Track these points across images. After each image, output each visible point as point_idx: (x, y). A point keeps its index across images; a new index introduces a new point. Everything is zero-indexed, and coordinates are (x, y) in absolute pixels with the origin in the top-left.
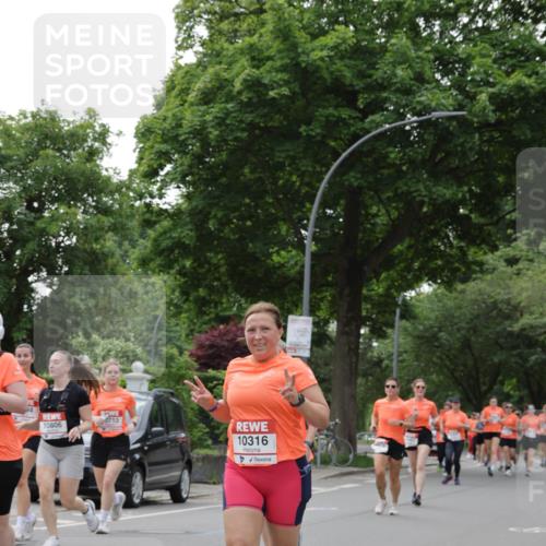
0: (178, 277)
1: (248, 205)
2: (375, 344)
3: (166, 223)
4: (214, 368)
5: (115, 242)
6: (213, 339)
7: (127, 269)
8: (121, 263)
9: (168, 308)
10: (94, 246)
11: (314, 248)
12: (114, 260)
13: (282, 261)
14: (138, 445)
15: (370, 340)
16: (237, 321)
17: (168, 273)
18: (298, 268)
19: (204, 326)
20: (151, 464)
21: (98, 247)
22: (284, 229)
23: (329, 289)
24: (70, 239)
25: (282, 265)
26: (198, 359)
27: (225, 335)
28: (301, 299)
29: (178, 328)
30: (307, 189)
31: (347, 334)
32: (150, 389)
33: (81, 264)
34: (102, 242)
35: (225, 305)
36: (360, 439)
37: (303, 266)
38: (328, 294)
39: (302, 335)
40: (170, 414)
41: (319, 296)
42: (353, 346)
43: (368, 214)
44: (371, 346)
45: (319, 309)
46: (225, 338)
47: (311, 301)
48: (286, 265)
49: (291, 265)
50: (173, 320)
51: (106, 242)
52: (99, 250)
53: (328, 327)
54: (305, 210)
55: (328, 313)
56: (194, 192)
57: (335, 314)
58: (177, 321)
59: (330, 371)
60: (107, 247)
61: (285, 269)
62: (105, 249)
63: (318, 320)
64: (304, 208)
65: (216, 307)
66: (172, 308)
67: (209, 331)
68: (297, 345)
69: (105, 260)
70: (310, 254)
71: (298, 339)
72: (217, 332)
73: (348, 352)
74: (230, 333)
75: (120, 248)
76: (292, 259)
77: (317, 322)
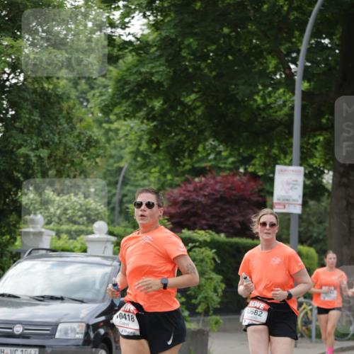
0: (145, 121)
1: (228, 36)
3: (130, 58)
4: (189, 229)
5: (69, 80)
7: (85, 114)
8: (77, 106)
9: (135, 159)
10: (46, 85)
11: (306, 85)
12: (71, 103)
13: (269, 100)
14: (103, 318)
16: (215, 173)
17: (134, 117)
18: (286, 110)
19: (176, 179)
21: (51, 87)
22: (272, 63)
23: (324, 133)
24: (16, 77)
25: (269, 106)
26: (171, 217)
27: (201, 189)
28: (291, 146)
29: (146, 182)
30: (296, 14)
31: (346, 186)
32: (115, 254)
33: (30, 107)
34: (55, 80)
35: (200, 155)
37: (292, 108)
38: (321, 138)
39: (292, 188)
41: (311, 141)
45: (313, 156)
46: (202, 192)
47: (302, 147)
48: (273, 106)
49: (279, 106)
50: (140, 172)
51: (59, 81)
52: (52, 90)
53: (322, 178)
54: (294, 40)
55: (323, 160)
56: (162, 21)
57: (331, 162)
58: (146, 174)
59: (325, 229)
60: (62, 87)
61: (271, 111)
62: (59, 90)
63: (311, 169)
64: (294, 37)
65: (190, 156)
66: (139, 159)
67: (182, 185)
68: (287, 200)
69: (59, 103)
70: (301, 93)
71: (287, 192)
72: (192, 186)
73: (347, 206)
74: (207, 187)
75: (76, 88)
76: (280, 98)
77: (310, 172)
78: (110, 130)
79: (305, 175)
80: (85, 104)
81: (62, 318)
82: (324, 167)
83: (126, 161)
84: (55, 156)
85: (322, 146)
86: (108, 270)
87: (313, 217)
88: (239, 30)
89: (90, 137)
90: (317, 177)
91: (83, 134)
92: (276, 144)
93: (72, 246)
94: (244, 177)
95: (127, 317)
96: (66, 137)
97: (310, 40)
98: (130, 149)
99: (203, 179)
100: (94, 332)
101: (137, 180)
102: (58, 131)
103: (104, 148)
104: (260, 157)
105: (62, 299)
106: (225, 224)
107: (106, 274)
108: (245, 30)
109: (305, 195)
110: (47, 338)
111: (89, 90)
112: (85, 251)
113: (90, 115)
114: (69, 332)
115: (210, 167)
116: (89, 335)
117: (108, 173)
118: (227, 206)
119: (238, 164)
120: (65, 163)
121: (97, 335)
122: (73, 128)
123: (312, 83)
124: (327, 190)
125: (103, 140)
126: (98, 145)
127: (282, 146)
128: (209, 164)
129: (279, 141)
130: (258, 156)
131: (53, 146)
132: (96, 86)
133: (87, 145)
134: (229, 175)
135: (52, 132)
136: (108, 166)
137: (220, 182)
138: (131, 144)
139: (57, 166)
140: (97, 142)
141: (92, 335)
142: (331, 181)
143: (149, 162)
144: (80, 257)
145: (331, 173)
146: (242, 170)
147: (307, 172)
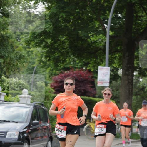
0: (44, 48)
1: (77, 13)
2: (141, 80)
6: (62, 78)
7: (19, 44)
8: (16, 41)
9: (40, 63)
10: (2, 32)
11: (111, 33)
12: (13, 40)
13: (95, 40)
14: (26, 130)
15: (138, 78)
16: (73, 70)
17: (40, 46)
18: (103, 43)
19: (57, 72)
20: (33, 139)
21: (4, 33)
22: (97, 24)
23: (118, 53)
25: (95, 42)
26: (55, 88)
28: (105, 58)
29: (44, 73)
30: (107, 4)
31: (128, 75)
32: (31, 103)
34: (6, 30)
35: (67, 62)
36: (134, 125)
37: (105, 43)
38: (117, 55)
39: (105, 76)
40: (41, 114)
41: (113, 56)
42: (130, 81)
43: (137, 16)
44: (139, 81)
45: (114, 63)
47: (109, 59)
48: (97, 42)
49: (100, 41)
50: (42, 69)
51: (8, 31)
52: (5, 34)
53: (118, 72)
54: (106, 14)
55: (118, 64)
56: (51, 6)
57: (122, 65)
58: (44, 70)
59: (119, 93)
60: (9, 33)
61: (97, 44)
62: (8, 34)
63: (113, 68)
64: (106, 13)
65: (63, 63)
66: (41, 63)
67: (60, 74)
68: (103, 81)
69: (8, 40)
70: (109, 36)
71: (103, 78)
72: (64, 75)
73: (128, 84)
74: (70, 75)
75: (15, 34)
76: (100, 38)
77: (113, 69)
78: (29, 51)
79: (111, 71)
80: (19, 40)
81: (9, 130)
82: (118, 67)
83: (36, 64)
84: (6, 62)
85: (118, 59)
86: (28, 109)
87: (114, 88)
88: (83, 10)
89: (21, 54)
90: (116, 71)
91: (18, 53)
92: (99, 58)
93: (13, 100)
94: (85, 71)
95: (61, 131)
96: (11, 54)
97: (113, 15)
98: (38, 59)
99: (68, 72)
100: (22, 135)
101: (41, 72)
102: (7, 51)
103: (27, 59)
104: (92, 63)
105: (9, 121)
106: (77, 91)
107: (28, 111)
108: (86, 10)
109: (111, 79)
110: (3, 138)
111: (20, 34)
112: (19, 102)
113: (21, 45)
114: (12, 135)
115: (71, 67)
116: (20, 137)
117: (29, 69)
118: (78, 83)
119: (83, 66)
120: (10, 65)
121: (24, 136)
122: (14, 50)
123: (114, 32)
124: (120, 77)
125: (27, 55)
126: (24, 57)
127: (101, 58)
128: (71, 66)
129: (100, 56)
130: (91, 62)
131: (5, 58)
132: (23, 33)
133: (19, 57)
134: (79, 70)
135: (5, 52)
136: (29, 66)
137: (76, 73)
138: (38, 57)
139: (7, 66)
140: (24, 56)
141: (21, 137)
142: (121, 73)
143: (46, 65)
144: (17, 104)
145: (121, 70)
146: (84, 68)
147: (111, 69)
